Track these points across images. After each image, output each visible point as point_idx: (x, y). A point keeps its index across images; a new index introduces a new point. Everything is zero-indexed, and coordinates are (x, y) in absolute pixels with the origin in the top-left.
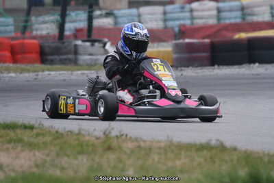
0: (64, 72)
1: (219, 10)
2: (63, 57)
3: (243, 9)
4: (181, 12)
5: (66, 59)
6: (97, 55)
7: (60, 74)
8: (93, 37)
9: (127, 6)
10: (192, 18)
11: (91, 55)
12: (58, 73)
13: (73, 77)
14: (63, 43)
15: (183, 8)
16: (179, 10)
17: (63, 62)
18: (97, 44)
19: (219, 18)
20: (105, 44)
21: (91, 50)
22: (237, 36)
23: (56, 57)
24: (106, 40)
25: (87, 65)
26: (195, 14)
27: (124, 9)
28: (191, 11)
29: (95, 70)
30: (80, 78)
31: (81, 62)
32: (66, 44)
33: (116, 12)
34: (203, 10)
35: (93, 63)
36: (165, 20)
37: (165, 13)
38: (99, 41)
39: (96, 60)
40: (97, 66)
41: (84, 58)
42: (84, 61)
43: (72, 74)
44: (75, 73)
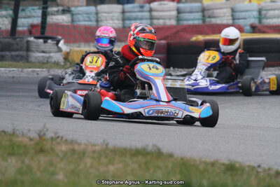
0: (14, 69)
1: (179, 11)
2: (14, 53)
3: (203, 10)
4: (140, 11)
5: (17, 56)
6: (50, 52)
7: (10, 71)
8: (47, 34)
9: (85, 3)
10: (152, 18)
11: (43, 52)
12: (8, 69)
13: (23, 75)
14: (15, 39)
15: (142, 7)
16: (138, 9)
17: (13, 59)
18: (50, 41)
19: (178, 19)
20: (58, 42)
21: (43, 47)
22: (194, 39)
23: (7, 53)
24: (60, 37)
25: (39, 63)
26: (154, 14)
27: (82, 6)
28: (151, 10)
29: (46, 68)
30: (31, 76)
31: (32, 59)
32: (18, 40)
33: (73, 9)
34: (163, 11)
35: (45, 61)
36: (124, 20)
37: (123, 12)
38: (52, 38)
39: (49, 57)
40: (49, 64)
41: (36, 55)
42: (36, 58)
43: (22, 71)
44: (25, 70)
